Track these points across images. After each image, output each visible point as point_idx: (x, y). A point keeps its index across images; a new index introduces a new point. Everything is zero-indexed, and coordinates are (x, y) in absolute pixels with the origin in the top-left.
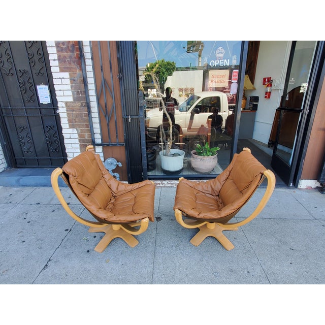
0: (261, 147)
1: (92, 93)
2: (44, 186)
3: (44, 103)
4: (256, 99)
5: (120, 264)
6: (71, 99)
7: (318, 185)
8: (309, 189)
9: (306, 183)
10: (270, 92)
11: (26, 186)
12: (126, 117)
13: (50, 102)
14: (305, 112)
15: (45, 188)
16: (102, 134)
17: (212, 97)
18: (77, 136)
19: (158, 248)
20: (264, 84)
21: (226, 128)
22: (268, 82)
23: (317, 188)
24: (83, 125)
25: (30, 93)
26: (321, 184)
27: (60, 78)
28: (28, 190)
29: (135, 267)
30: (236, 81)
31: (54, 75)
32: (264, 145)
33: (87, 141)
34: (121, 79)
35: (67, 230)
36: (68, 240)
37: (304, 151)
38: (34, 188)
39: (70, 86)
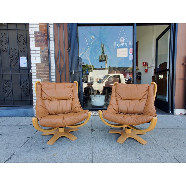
1: (52, 58)
2: (15, 116)
3: (23, 67)
4: (140, 74)
6: (40, 62)
8: (181, 115)
10: (147, 69)
11: (3, 117)
12: (72, 71)
13: (26, 66)
14: (170, 70)
20: (143, 65)
24: (45, 77)
25: (15, 61)
27: (34, 50)
30: (132, 54)
31: (31, 49)
34: (70, 51)
35: (29, 137)
36: (29, 143)
37: (174, 91)
38: (8, 117)
39: (40, 55)
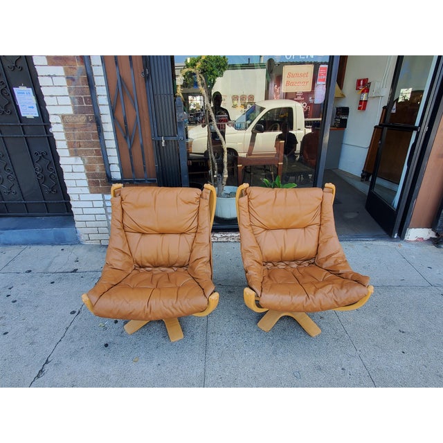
0: (351, 182)
1: (103, 100)
2: (38, 243)
3: (28, 116)
4: (345, 111)
5: (155, 363)
6: (70, 111)
7: (433, 235)
8: (420, 241)
9: (416, 233)
10: (366, 101)
11: (10, 244)
12: (158, 139)
13: (38, 115)
14: (422, 131)
15: (39, 247)
16: (121, 165)
17: (281, 108)
18: (82, 168)
19: (211, 336)
20: (357, 89)
21: (301, 153)
22: (364, 85)
23: (431, 239)
24: (91, 152)
25: (3, 101)
26: (437, 234)
27: (49, 76)
28: (12, 251)
29: (178, 368)
30: (325, 83)
31: (40, 71)
32: (354, 177)
33: (100, 176)
34: (148, 77)
35: (73, 313)
36: (74, 328)
37: (417, 187)
38: (23, 247)
39: (66, 89)
